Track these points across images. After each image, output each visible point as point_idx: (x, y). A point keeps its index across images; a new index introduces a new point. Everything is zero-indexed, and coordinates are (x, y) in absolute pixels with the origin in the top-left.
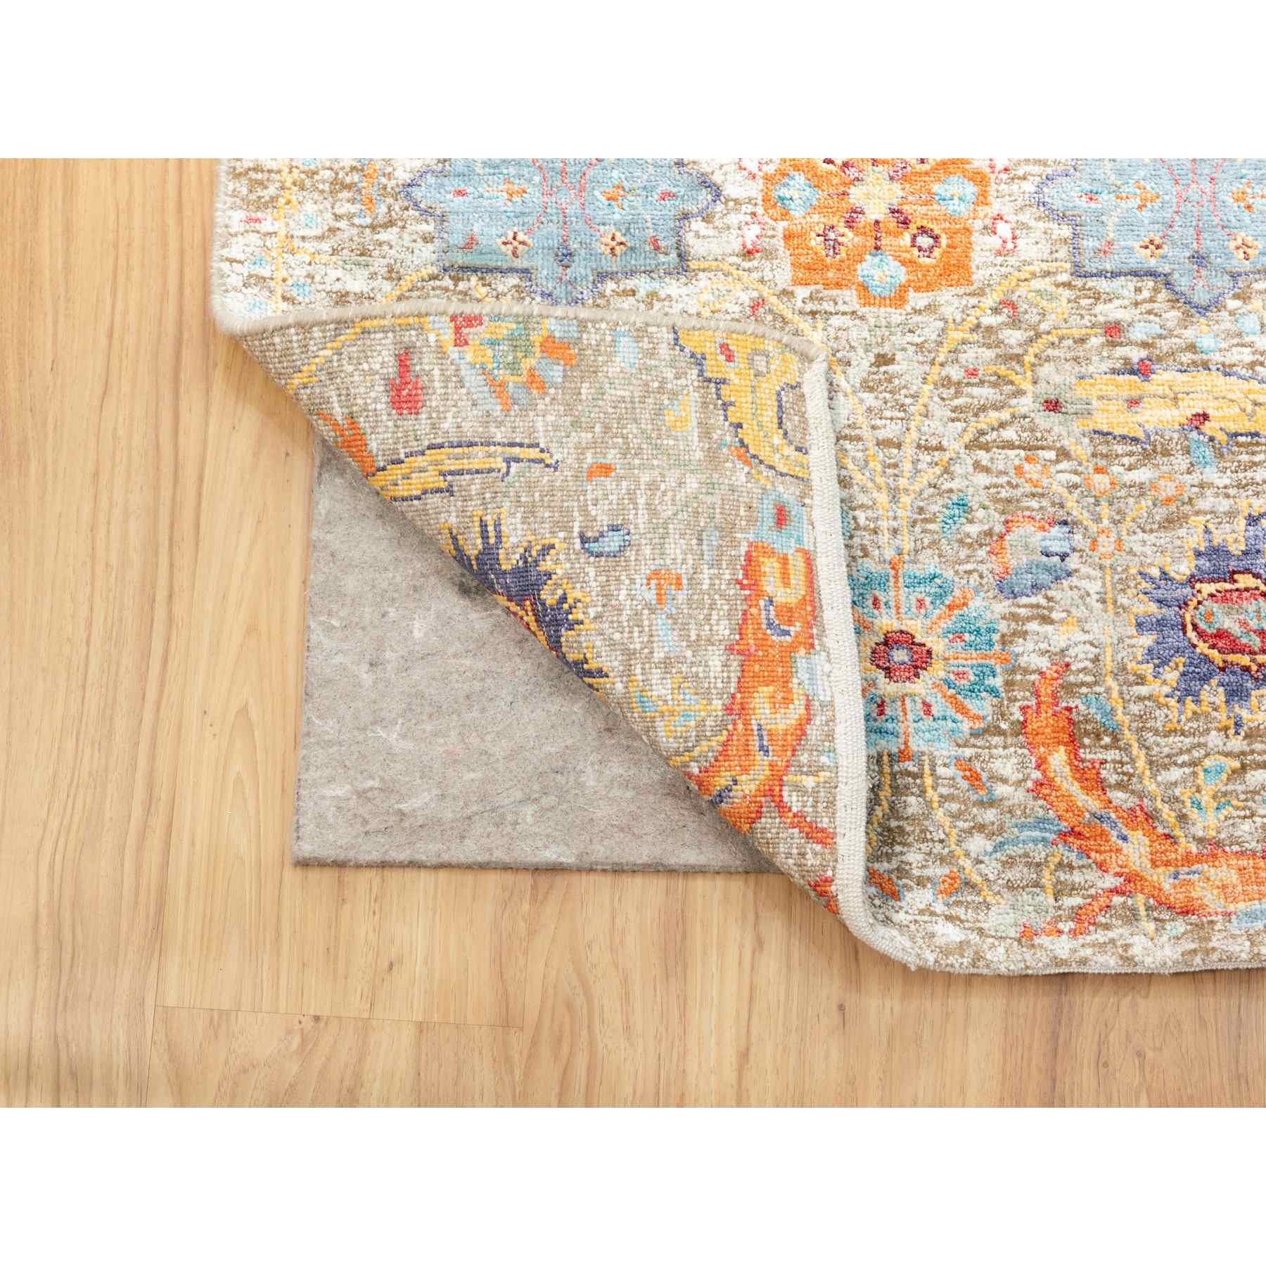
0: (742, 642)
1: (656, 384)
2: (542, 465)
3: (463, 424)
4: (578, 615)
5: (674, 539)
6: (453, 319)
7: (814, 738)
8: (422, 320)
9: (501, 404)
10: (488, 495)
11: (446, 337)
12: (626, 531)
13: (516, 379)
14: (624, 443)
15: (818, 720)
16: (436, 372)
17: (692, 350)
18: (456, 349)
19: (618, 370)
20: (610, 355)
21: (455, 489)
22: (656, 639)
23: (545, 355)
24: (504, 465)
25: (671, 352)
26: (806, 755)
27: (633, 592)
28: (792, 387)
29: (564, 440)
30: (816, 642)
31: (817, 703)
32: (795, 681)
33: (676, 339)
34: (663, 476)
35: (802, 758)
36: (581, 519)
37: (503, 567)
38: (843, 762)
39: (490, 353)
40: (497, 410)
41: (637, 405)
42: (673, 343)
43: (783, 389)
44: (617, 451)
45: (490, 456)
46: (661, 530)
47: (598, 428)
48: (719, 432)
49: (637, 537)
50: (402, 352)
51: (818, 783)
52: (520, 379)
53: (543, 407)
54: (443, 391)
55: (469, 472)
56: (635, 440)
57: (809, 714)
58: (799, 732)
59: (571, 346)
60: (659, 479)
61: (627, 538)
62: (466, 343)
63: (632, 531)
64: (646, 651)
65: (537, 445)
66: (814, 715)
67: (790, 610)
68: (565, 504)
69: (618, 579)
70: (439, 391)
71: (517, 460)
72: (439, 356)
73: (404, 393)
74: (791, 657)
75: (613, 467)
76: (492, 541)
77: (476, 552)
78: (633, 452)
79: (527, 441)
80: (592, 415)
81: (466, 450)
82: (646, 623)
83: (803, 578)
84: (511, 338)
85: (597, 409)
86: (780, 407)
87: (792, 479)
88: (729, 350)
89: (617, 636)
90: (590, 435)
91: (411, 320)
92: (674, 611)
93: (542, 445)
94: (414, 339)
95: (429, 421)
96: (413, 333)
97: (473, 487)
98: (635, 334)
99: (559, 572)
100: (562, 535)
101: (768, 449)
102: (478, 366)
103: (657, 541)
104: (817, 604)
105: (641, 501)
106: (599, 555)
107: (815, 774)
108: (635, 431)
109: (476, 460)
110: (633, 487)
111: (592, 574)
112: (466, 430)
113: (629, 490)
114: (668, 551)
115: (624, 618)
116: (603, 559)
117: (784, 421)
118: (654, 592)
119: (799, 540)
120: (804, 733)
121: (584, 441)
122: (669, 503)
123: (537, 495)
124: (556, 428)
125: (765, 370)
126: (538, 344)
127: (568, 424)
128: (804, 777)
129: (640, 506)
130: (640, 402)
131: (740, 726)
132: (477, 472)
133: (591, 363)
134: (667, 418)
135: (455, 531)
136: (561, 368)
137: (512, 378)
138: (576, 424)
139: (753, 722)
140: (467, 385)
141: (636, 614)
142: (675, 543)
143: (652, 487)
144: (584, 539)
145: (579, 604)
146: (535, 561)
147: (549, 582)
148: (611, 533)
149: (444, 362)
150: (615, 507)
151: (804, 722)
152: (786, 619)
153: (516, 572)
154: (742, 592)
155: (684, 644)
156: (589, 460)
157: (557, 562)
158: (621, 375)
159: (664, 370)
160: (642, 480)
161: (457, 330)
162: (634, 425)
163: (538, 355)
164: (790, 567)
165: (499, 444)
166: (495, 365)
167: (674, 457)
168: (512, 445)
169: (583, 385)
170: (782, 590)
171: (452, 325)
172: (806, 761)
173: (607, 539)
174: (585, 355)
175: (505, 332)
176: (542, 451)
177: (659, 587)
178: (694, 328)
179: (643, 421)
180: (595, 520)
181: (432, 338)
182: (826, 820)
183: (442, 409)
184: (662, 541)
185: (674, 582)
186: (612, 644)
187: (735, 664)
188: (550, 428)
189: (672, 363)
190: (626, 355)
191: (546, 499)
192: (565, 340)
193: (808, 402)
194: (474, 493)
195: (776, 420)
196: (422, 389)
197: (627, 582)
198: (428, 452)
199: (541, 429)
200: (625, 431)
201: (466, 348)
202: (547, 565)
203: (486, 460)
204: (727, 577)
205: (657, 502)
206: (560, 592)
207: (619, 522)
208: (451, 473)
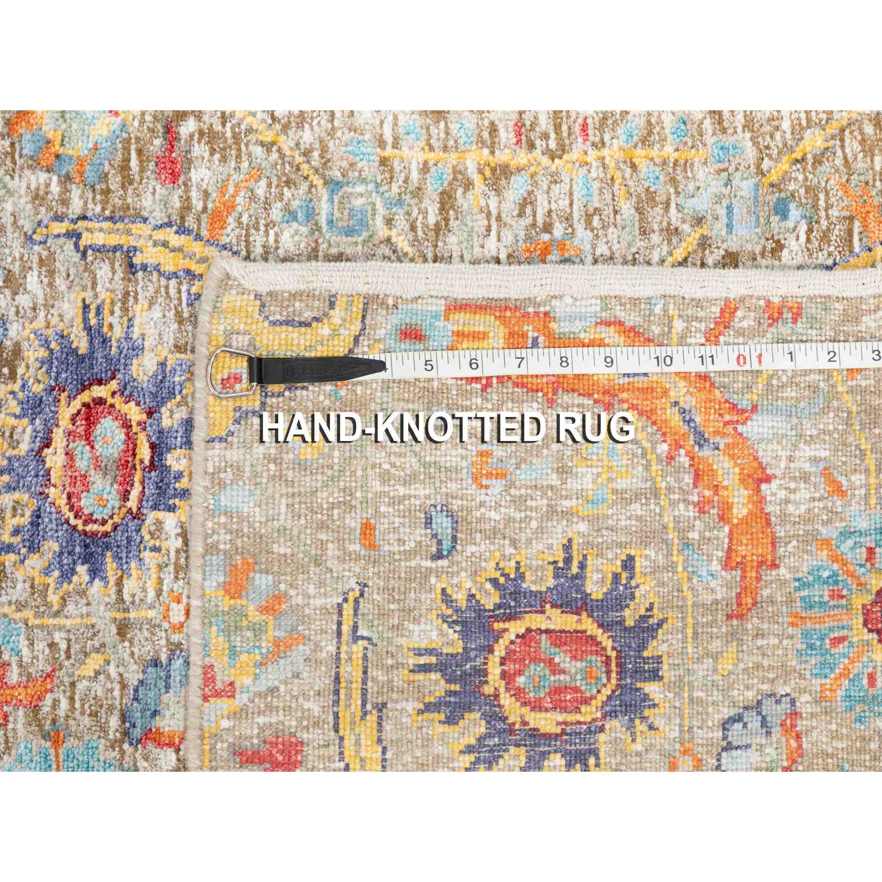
0: (545, 390)
1: (272, 467)
2: (361, 600)
3: (316, 688)
4: (510, 567)
5: (441, 456)
6: (205, 698)
7: (637, 319)
8: (207, 735)
9: (297, 645)
10: (390, 662)
11: (225, 707)
12: (432, 509)
13: (270, 628)
14: (339, 508)
15: (621, 315)
16: (261, 720)
17: (231, 422)
18: (237, 696)
19: (257, 510)
20: (241, 519)
21: (380, 700)
22: (539, 481)
23: (244, 593)
24: (360, 642)
25: (235, 446)
26: (654, 328)
27: (493, 504)
28: (263, 306)
29: (335, 575)
30: (542, 309)
31: (604, 314)
32: (582, 335)
33: (221, 440)
34: (374, 466)
35: (656, 332)
36: (418, 558)
37: (460, 650)
38: (661, 290)
39: (244, 657)
40: (304, 649)
41: (296, 490)
42: (224, 444)
43: (267, 317)
44: (347, 516)
45: (350, 659)
46: (432, 470)
47: (323, 536)
48: (321, 398)
49: (438, 497)
50: (238, 760)
51: (680, 316)
52: (271, 623)
53: (300, 597)
54: (281, 712)
55: (364, 682)
56: (336, 495)
57: (614, 323)
58: (632, 334)
59: (233, 563)
60: (378, 470)
61: (439, 508)
62: (231, 684)
63: (433, 502)
64: (549, 493)
65: (340, 606)
66: (615, 317)
67: (511, 335)
68: (403, 575)
69: (479, 520)
70: (282, 718)
71: (355, 628)
72: (244, 716)
73: (280, 758)
74: (560, 338)
75: (364, 521)
76: (434, 660)
77: (443, 682)
78: (348, 498)
79: (335, 617)
80: (308, 542)
81: (343, 685)
82: (523, 491)
83: (477, 316)
84: (226, 633)
85: (302, 536)
86: (287, 323)
87: (368, 317)
88: (229, 378)
89: (534, 524)
90: (330, 545)
91: (207, 747)
92: (513, 461)
93: (340, 600)
94: (225, 745)
95: (311, 730)
96: (219, 746)
97: (380, 678)
98: (217, 487)
99: (469, 585)
100: (433, 580)
101: (336, 342)
102: (258, 671)
103: (443, 475)
104: (503, 303)
105: (402, 491)
106: (454, 539)
107: (670, 320)
108: (325, 495)
109: (354, 674)
110: (387, 500)
111: (473, 548)
112: (323, 686)
113: (389, 505)
114: (454, 464)
115: (518, 516)
116: (459, 535)
117: (303, 319)
118: (494, 482)
119: (436, 316)
120: (632, 329)
121: (336, 552)
122: (403, 460)
123: (392, 607)
124: (322, 584)
125: (247, 337)
126: (232, 602)
127: (317, 570)
128: (674, 331)
129: (407, 492)
130: (293, 486)
131: (624, 395)
132: (365, 672)
133: (252, 541)
134: (309, 457)
135: (421, 706)
136: (258, 575)
137: (270, 633)
138: (317, 561)
139: (621, 381)
140: (276, 683)
141: (515, 502)
142: (446, 455)
143: (386, 478)
144: (438, 556)
145: (501, 565)
146: (457, 611)
147: (478, 597)
148: (434, 526)
149: (250, 711)
150: (407, 520)
151: (622, 329)
152: (521, 340)
153: (465, 635)
154: (495, 385)
155: (545, 451)
156: (357, 547)
157: (459, 586)
158: (264, 507)
159: (255, 456)
160: (379, 489)
161: (218, 694)
162: (319, 494)
163: (244, 602)
164: (466, 329)
165: (338, 648)
166: (257, 651)
167: (353, 451)
168: (339, 633)
169: (275, 550)
170: (491, 341)
171: (212, 700)
172: (659, 329)
173: (440, 530)
174: (243, 548)
175: (221, 639)
176: (346, 600)
177: (489, 475)
178: (206, 418)
179: (314, 484)
180: (420, 542)
181: (225, 724)
182: (713, 309)
183: (299, 714)
184: (443, 470)
185: (484, 459)
186: (541, 530)
187: (565, 397)
188: (322, 590)
189: (246, 446)
190: (240, 500)
191: (397, 597)
192: (227, 569)
193: (278, 288)
194: (385, 678)
195: (303, 329)
196: (278, 737)
197: (483, 510)
198: (341, 733)
199: (323, 600)
200: (325, 506)
201: (237, 685)
202: (460, 598)
203: (354, 663)
204: (479, 400)
205: (402, 473)
206: (488, 586)
207: (423, 516)
208: (364, 705)
